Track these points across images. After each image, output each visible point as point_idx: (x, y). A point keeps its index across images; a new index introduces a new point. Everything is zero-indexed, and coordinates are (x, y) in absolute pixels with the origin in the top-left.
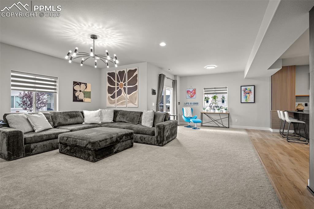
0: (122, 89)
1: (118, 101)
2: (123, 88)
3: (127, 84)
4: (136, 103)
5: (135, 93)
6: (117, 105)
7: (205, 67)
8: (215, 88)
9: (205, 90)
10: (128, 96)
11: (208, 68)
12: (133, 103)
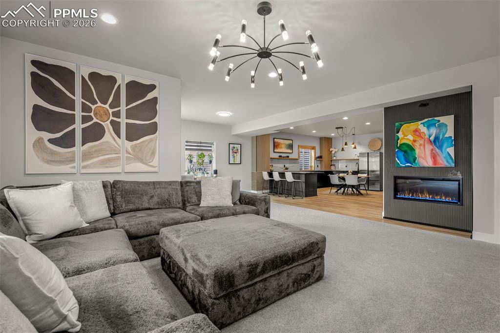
0: (107, 125)
1: (86, 156)
2: (108, 122)
3: (123, 114)
4: (155, 162)
5: (151, 140)
6: (84, 167)
7: (217, 113)
8: (201, 143)
9: (188, 144)
10: (129, 145)
11: (220, 115)
12: (144, 163)
